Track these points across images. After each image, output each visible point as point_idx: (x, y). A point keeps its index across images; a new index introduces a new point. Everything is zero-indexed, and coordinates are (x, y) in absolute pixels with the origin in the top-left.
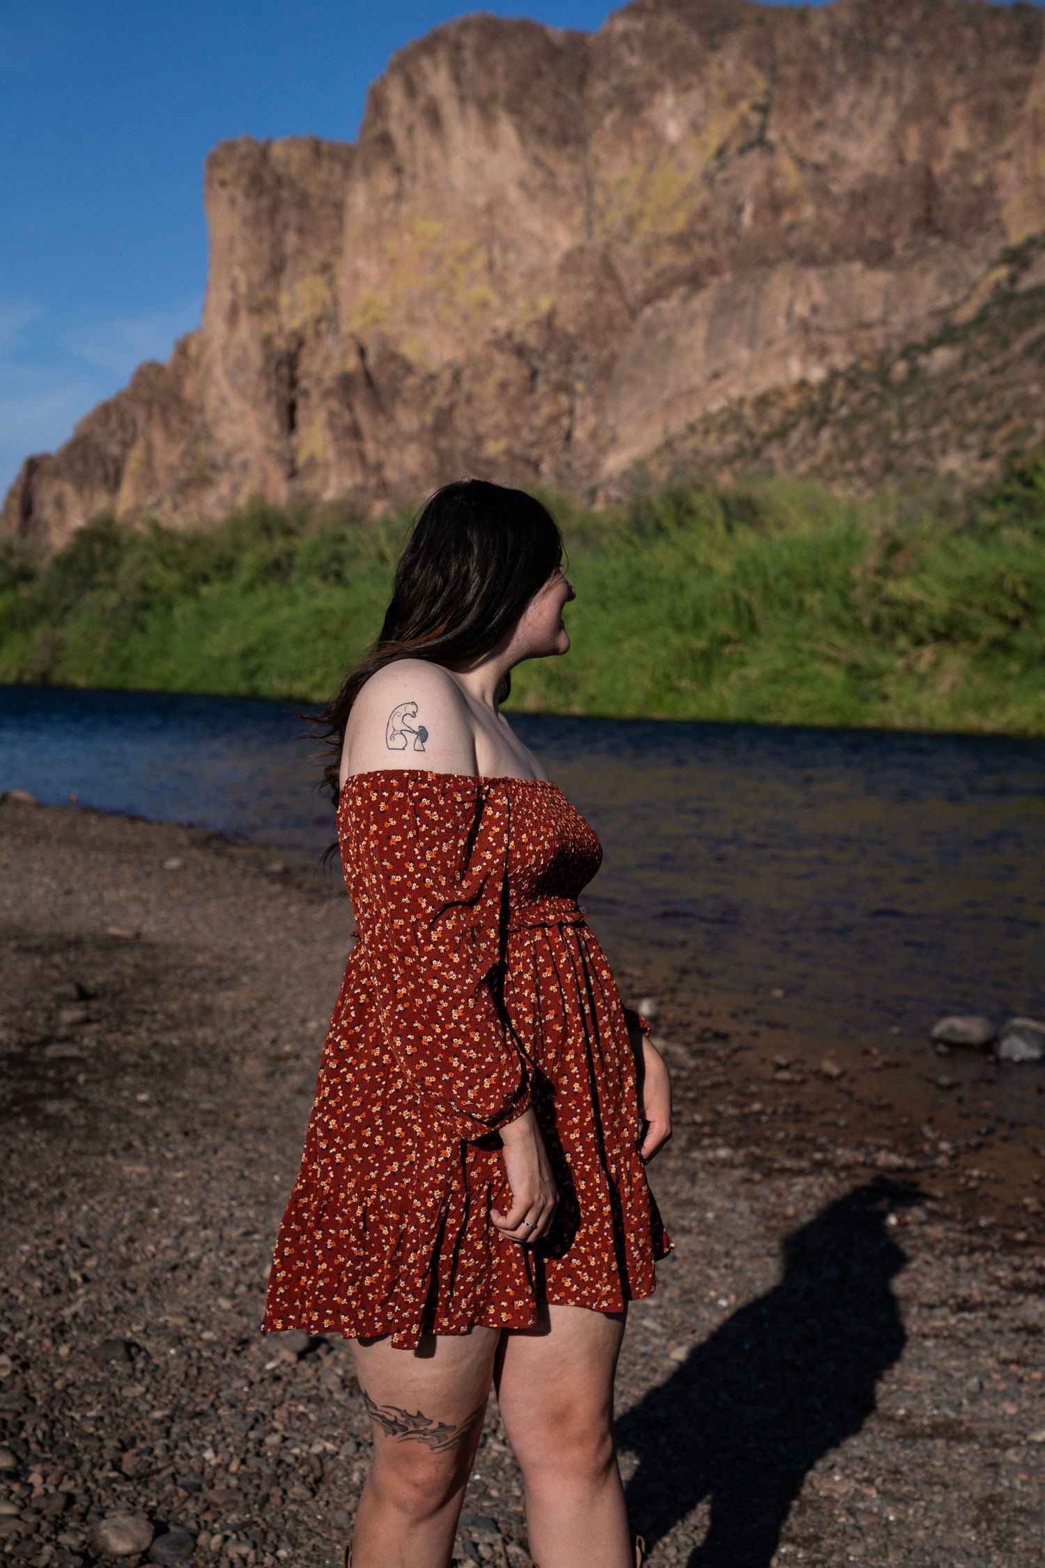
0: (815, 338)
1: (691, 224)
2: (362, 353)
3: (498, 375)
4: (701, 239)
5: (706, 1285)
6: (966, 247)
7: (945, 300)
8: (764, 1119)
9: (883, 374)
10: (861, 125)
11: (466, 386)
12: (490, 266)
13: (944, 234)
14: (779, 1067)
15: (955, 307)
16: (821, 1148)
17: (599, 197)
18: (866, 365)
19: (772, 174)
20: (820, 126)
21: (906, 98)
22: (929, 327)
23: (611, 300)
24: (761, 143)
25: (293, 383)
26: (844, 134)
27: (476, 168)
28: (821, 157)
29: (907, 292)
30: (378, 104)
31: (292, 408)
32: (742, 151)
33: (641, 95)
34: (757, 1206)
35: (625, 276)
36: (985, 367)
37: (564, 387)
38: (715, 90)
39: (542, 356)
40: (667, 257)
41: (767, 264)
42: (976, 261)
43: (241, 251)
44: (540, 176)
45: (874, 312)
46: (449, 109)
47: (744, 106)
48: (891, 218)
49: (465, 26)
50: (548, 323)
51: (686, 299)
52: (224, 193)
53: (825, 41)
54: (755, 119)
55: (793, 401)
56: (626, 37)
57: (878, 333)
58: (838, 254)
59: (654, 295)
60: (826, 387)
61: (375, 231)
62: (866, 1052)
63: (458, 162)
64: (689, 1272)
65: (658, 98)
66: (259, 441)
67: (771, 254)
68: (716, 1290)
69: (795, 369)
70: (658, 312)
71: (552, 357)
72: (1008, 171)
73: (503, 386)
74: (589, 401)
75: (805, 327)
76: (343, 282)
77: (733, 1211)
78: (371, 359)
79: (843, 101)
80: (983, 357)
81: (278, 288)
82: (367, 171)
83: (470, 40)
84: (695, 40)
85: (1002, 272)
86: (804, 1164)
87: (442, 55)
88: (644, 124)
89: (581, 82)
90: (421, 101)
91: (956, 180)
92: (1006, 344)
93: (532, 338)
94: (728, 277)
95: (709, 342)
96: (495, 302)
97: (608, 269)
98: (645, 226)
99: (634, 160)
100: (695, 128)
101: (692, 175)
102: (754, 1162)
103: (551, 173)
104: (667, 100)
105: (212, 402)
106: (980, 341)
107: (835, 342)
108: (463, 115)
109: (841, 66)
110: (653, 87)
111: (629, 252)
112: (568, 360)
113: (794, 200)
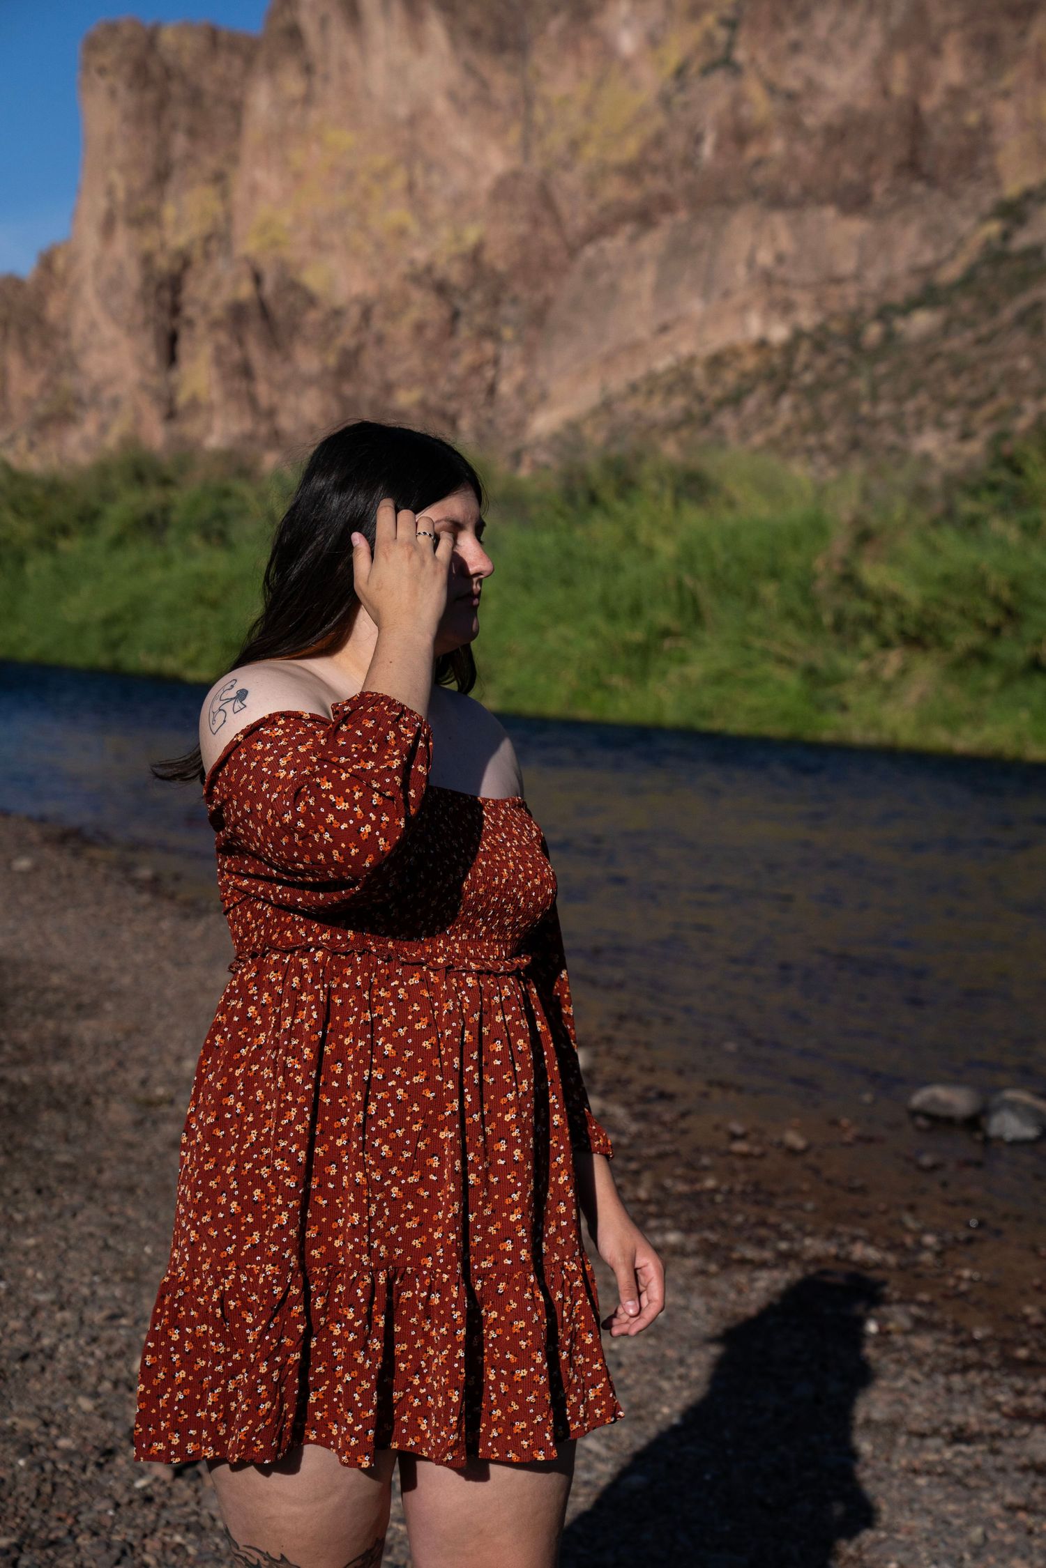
0: (779, 292)
1: (643, 152)
2: (257, 279)
3: (413, 315)
4: (654, 170)
5: (657, 1400)
6: (954, 196)
7: (928, 256)
8: (719, 1198)
9: (853, 337)
10: (841, 49)
11: (377, 324)
12: (410, 187)
13: (931, 180)
14: (734, 1137)
15: (938, 265)
16: (784, 1236)
17: (539, 114)
18: (836, 327)
19: (738, 100)
20: (795, 48)
21: (895, 20)
22: (910, 286)
23: (548, 236)
24: (727, 63)
25: (175, 310)
26: (822, 59)
27: (398, 72)
28: (794, 83)
29: (886, 245)
31: (173, 339)
32: (706, 71)
34: (715, 1304)
35: (565, 209)
36: (969, 335)
37: (489, 333)
39: (466, 296)
40: (614, 189)
41: (729, 203)
42: (964, 213)
43: (121, 152)
44: (470, 89)
45: (847, 265)
47: (709, 20)
48: (870, 159)
50: (474, 257)
51: (633, 239)
52: (102, 83)
54: (721, 35)
55: (750, 362)
57: (851, 290)
58: (810, 196)
59: (598, 230)
60: (789, 348)
61: (279, 138)
62: (834, 1123)
63: (378, 63)
64: (637, 1382)
65: (611, 4)
66: (133, 374)
67: (732, 193)
68: (670, 1406)
69: (755, 326)
70: (601, 251)
71: (478, 297)
72: (1006, 112)
73: (420, 328)
74: (518, 351)
75: (767, 279)
76: (239, 195)
77: (686, 1308)
78: (269, 287)
79: (823, 20)
80: (968, 324)
81: (161, 198)
82: (272, 68)
85: (993, 228)
86: (767, 1255)
88: (594, 34)
91: (947, 119)
92: (994, 310)
93: (456, 274)
94: (683, 216)
95: (657, 289)
96: (414, 228)
97: (546, 197)
98: (590, 151)
99: (580, 75)
100: (653, 41)
101: (646, 95)
102: (708, 1250)
103: (484, 84)
104: (622, 9)
105: (79, 324)
106: (965, 305)
107: (802, 298)
108: (386, 13)
111: (571, 180)
112: (495, 301)
113: (761, 132)
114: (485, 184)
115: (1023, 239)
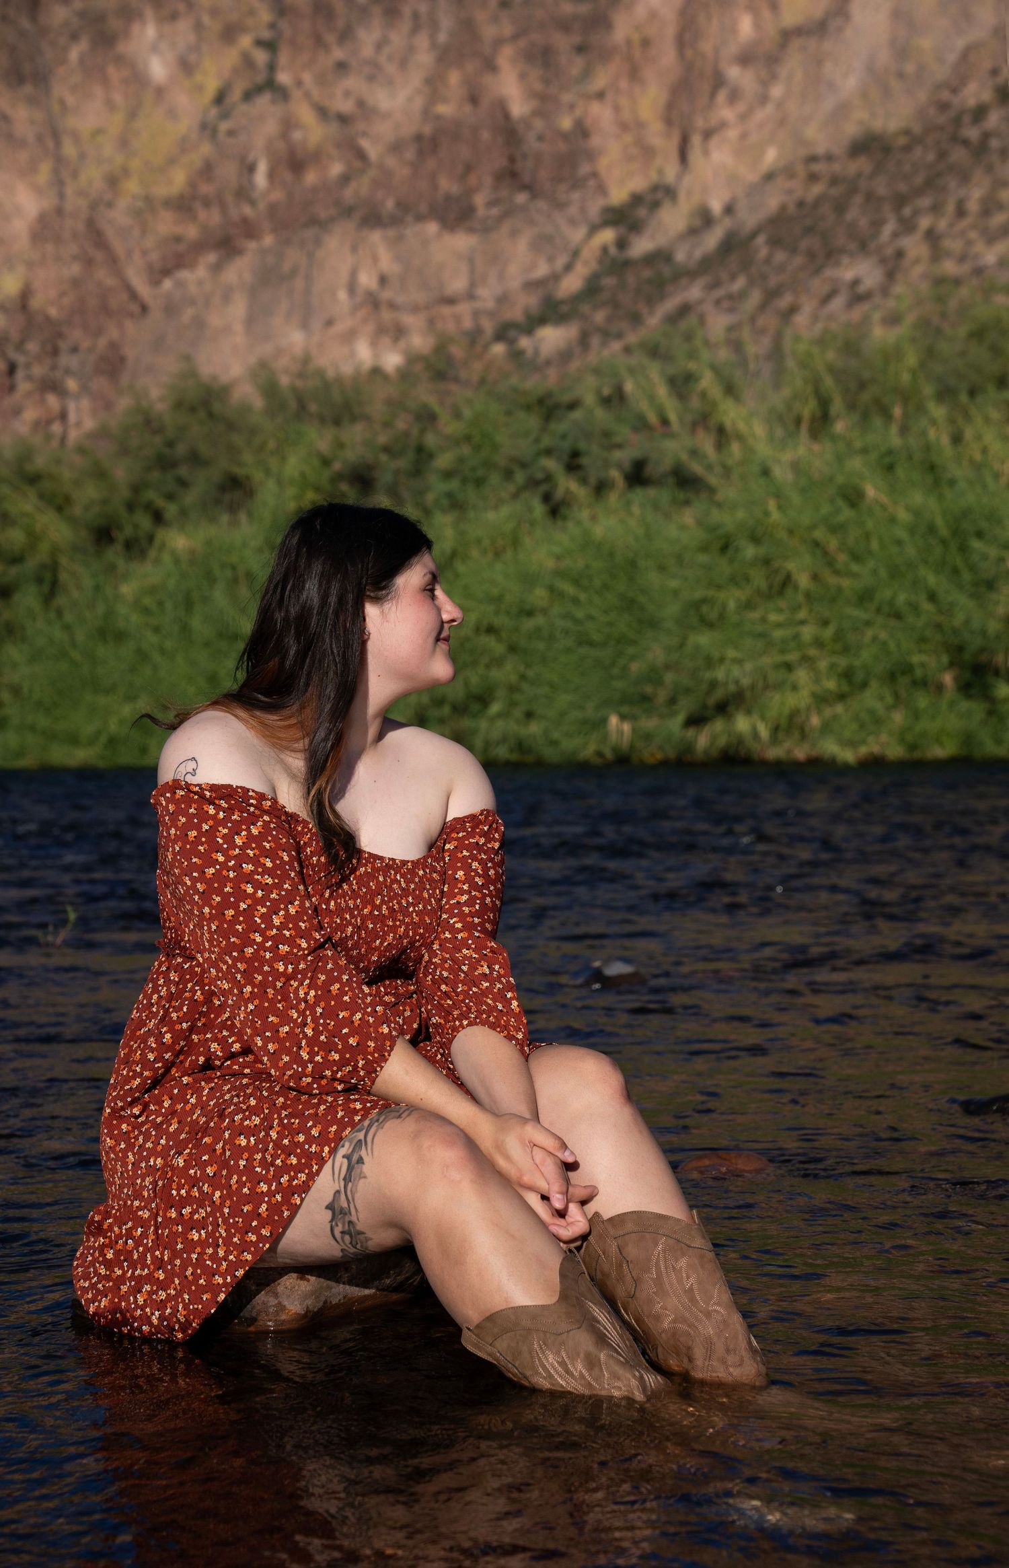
0: (386, 316)
1: (192, 185)
4: (207, 203)
6: (560, 206)
7: (542, 270)
10: (391, 68)
13: (531, 189)
15: (555, 278)
17: (69, 150)
19: (288, 125)
20: (342, 67)
21: (442, 38)
22: (532, 301)
23: (103, 275)
24: (270, 85)
26: (371, 78)
28: (346, 106)
29: (495, 258)
32: (248, 96)
33: (114, 23)
35: (118, 247)
37: (51, 386)
38: (206, 19)
39: (20, 347)
40: (166, 224)
41: (318, 224)
42: (573, 222)
45: (458, 284)
47: (246, 41)
48: (469, 168)
50: (21, 307)
51: (217, 268)
54: (261, 57)
57: (464, 309)
58: (406, 212)
60: (405, 375)
65: (136, 28)
67: (323, 214)
69: (364, 353)
70: (180, 284)
71: (32, 347)
72: (601, 114)
74: (85, 403)
75: (373, 302)
79: (368, 37)
80: (607, 335)
85: (608, 236)
88: (120, 60)
91: (539, 124)
92: (636, 319)
94: (268, 240)
95: (250, 321)
97: (96, 236)
98: (132, 186)
99: (110, 106)
100: (186, 67)
101: (186, 124)
104: (148, 31)
106: (600, 317)
107: (411, 321)
110: (129, 14)
111: (118, 216)
112: (53, 351)
113: (317, 157)
114: (20, 227)
115: (641, 246)
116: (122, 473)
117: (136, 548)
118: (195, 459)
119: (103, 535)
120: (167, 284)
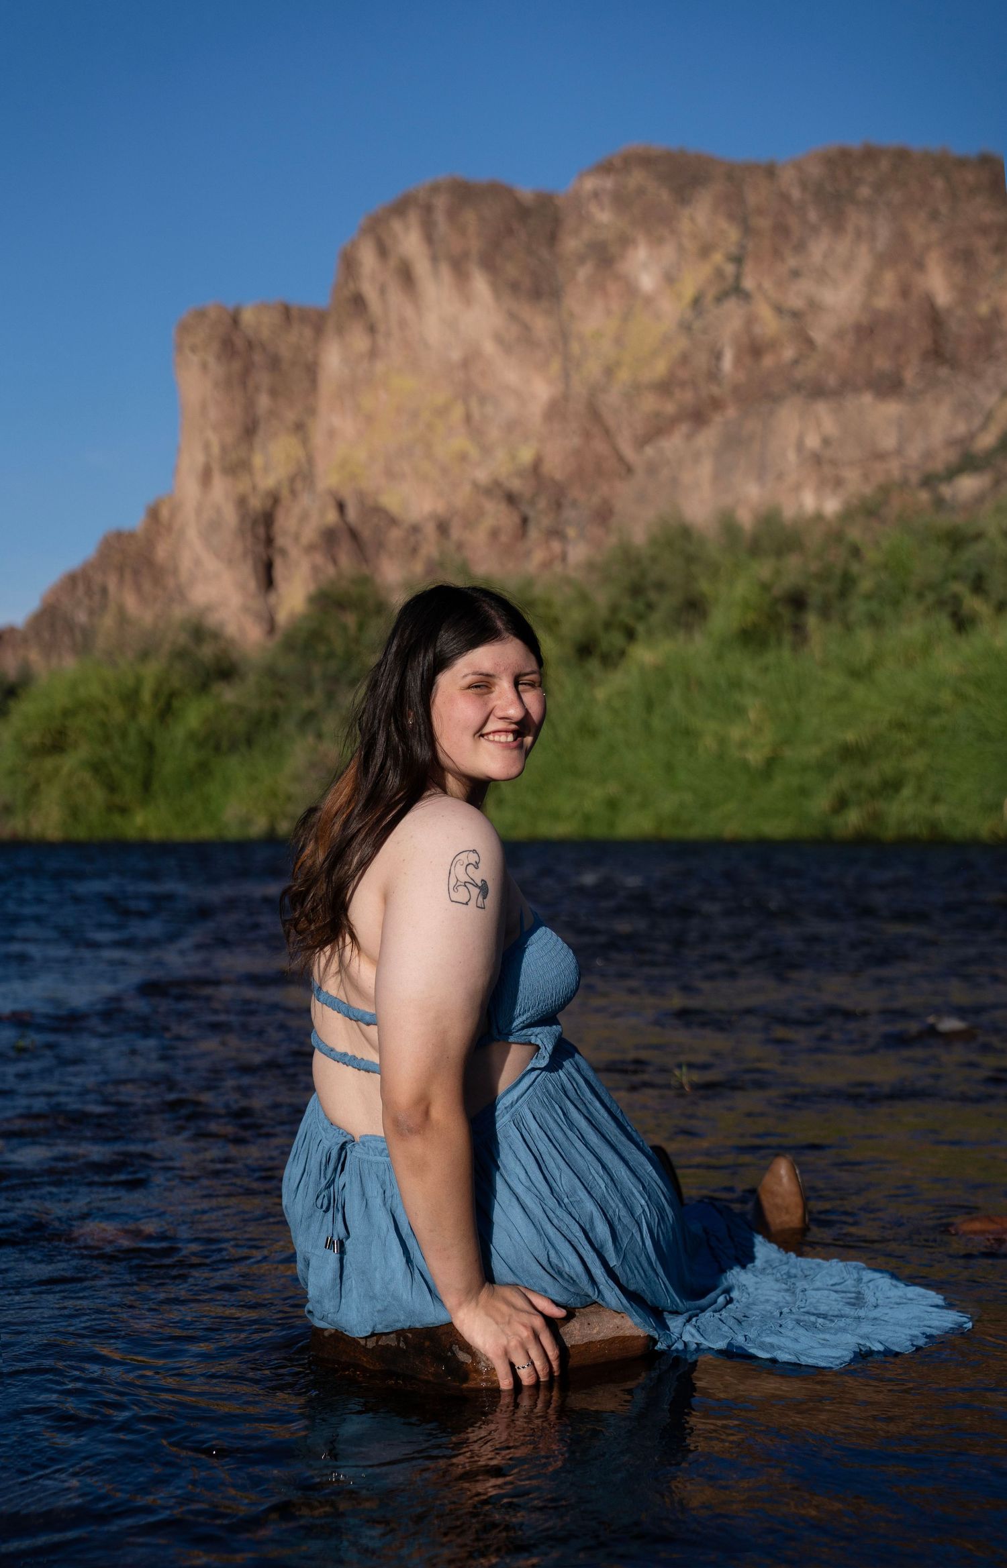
0: (828, 471)
1: (671, 371)
2: (341, 507)
3: (488, 523)
4: (683, 384)
6: (976, 376)
7: (961, 428)
10: (835, 272)
11: (456, 533)
12: (468, 418)
13: (953, 363)
15: (972, 436)
17: (575, 348)
19: (750, 321)
20: (796, 274)
21: (880, 245)
22: (948, 456)
23: (600, 446)
24: (736, 290)
25: (269, 541)
26: (819, 281)
27: (450, 323)
28: (797, 303)
29: (921, 422)
30: (349, 264)
31: (269, 567)
32: (720, 298)
33: (613, 249)
35: (612, 423)
37: (556, 533)
38: (687, 242)
39: (532, 502)
40: (649, 403)
41: (775, 399)
42: (987, 390)
43: (213, 414)
44: (515, 330)
45: (888, 442)
46: (422, 268)
47: (718, 257)
48: (899, 349)
49: (435, 189)
50: (533, 471)
51: (689, 437)
52: (195, 359)
53: (796, 194)
54: (730, 269)
56: (596, 195)
57: (893, 464)
58: (846, 386)
59: (657, 429)
61: (351, 389)
63: (431, 318)
65: (630, 251)
66: (236, 599)
67: (775, 389)
69: (809, 501)
70: (659, 450)
71: (542, 503)
73: (494, 534)
74: (581, 545)
75: (817, 460)
76: (318, 439)
78: (352, 514)
79: (818, 249)
81: (251, 448)
82: (340, 331)
83: (441, 203)
84: (665, 196)
87: (414, 217)
88: (617, 277)
89: (553, 238)
90: (393, 262)
91: (960, 312)
93: (516, 485)
94: (731, 412)
95: (717, 477)
96: (474, 453)
97: (594, 413)
98: (624, 375)
99: (609, 312)
100: (670, 279)
101: (667, 324)
103: (526, 328)
104: (640, 253)
105: (186, 563)
107: (852, 476)
108: (436, 272)
109: (813, 215)
110: (625, 241)
111: (612, 398)
112: (558, 506)
113: (773, 345)
114: (536, 410)
116: (602, 598)
117: (611, 660)
118: (660, 586)
119: (585, 649)
120: (649, 451)
